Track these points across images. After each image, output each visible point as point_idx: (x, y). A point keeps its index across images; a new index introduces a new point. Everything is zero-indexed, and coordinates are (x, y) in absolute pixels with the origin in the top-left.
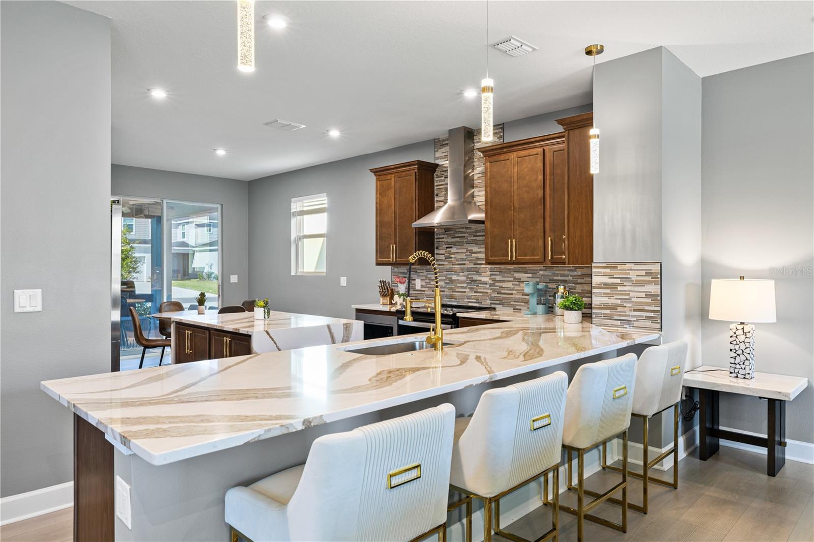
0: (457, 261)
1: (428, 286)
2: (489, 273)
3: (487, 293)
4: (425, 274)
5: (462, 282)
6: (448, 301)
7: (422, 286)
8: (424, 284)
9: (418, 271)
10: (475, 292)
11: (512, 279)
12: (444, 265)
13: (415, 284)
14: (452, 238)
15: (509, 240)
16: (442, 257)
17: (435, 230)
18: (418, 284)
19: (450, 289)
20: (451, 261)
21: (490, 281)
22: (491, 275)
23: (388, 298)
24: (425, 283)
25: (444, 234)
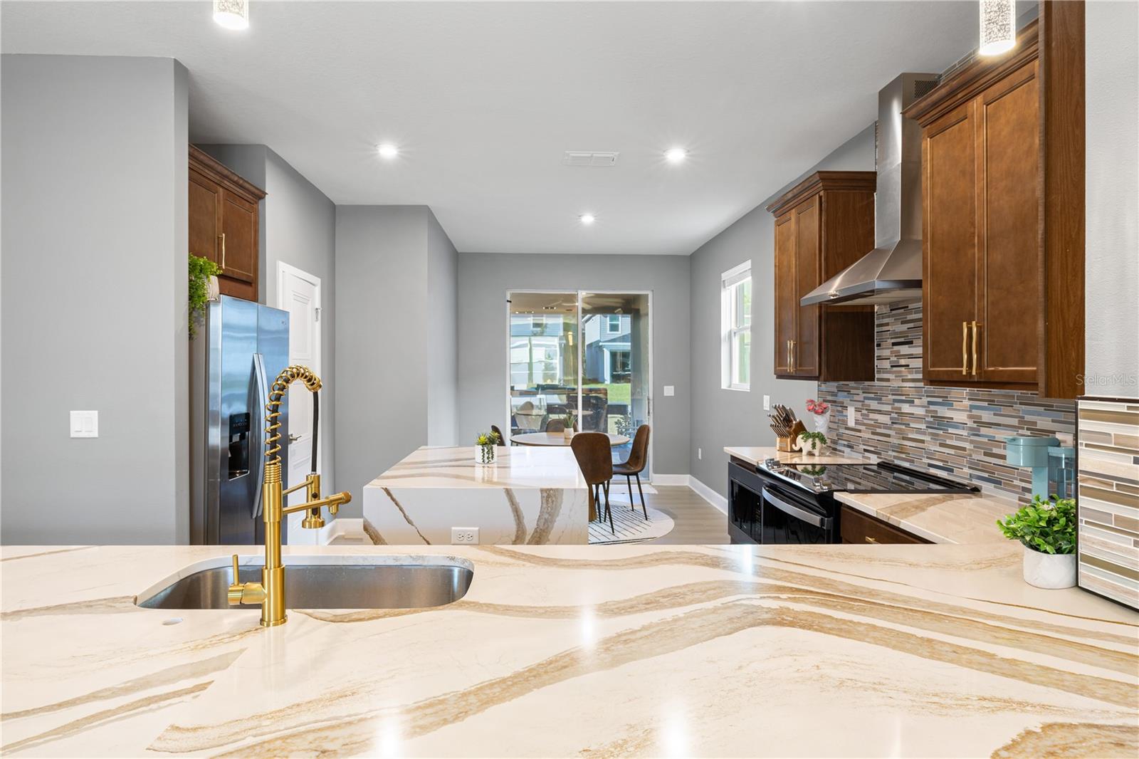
0: (910, 373)
1: (865, 421)
2: (967, 403)
3: (964, 449)
4: (861, 397)
5: (919, 419)
6: (895, 457)
7: (857, 422)
8: (860, 418)
9: (852, 391)
10: (941, 445)
11: (1015, 422)
12: (888, 380)
13: (847, 416)
14: (902, 323)
15: (965, 324)
16: (886, 364)
17: (876, 308)
18: (851, 416)
19: (899, 432)
20: (900, 372)
21: (970, 424)
22: (972, 407)
23: (789, 440)
24: (862, 415)
25: (889, 317)
